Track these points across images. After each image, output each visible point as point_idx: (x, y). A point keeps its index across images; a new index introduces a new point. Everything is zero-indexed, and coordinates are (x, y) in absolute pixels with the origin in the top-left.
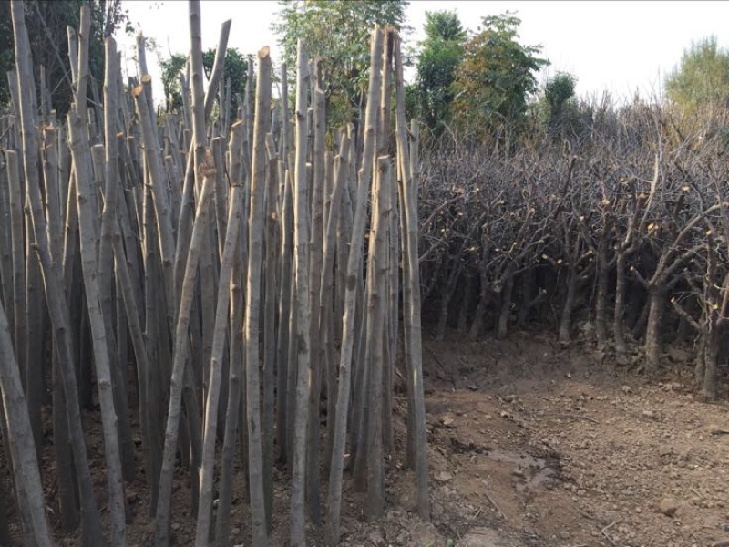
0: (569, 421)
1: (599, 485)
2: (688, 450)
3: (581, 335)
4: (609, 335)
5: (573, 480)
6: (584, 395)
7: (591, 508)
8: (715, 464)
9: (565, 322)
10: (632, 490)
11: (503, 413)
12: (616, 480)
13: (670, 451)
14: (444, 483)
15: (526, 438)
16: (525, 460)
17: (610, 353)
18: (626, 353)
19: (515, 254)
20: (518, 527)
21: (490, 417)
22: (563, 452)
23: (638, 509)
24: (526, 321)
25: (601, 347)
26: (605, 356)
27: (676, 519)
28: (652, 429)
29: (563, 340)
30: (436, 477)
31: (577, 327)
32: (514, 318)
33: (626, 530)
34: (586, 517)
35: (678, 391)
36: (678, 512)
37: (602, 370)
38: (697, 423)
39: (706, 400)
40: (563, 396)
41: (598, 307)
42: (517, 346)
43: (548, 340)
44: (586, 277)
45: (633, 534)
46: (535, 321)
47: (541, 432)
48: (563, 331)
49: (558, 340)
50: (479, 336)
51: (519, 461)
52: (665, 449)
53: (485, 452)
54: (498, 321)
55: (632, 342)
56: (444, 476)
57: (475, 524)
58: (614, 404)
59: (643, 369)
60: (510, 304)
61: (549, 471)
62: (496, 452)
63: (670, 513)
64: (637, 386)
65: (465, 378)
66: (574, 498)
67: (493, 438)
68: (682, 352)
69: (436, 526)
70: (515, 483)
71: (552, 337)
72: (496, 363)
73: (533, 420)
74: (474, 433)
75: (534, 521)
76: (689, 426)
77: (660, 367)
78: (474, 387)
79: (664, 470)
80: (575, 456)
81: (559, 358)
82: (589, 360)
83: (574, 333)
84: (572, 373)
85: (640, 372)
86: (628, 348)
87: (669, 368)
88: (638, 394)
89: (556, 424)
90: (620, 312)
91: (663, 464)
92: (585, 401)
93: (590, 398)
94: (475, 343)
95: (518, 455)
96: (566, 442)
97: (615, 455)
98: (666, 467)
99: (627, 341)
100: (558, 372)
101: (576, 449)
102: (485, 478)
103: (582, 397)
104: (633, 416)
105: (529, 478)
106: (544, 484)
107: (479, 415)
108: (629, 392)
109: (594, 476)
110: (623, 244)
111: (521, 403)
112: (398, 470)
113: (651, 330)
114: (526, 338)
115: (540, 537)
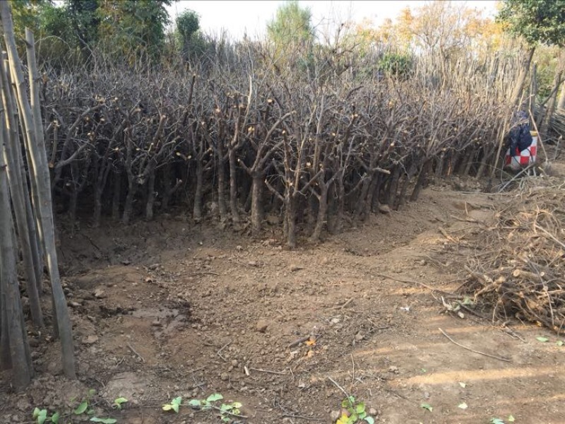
0: (198, 277)
1: (218, 320)
2: (276, 284)
3: (209, 212)
4: (228, 210)
5: (199, 321)
6: (210, 256)
7: (210, 338)
8: (293, 291)
9: (197, 203)
10: (240, 319)
11: (147, 280)
12: (229, 314)
13: (264, 287)
14: (91, 345)
15: (165, 295)
16: (163, 312)
17: (229, 223)
18: (239, 222)
19: (154, 152)
20: (154, 365)
21: (136, 284)
22: (193, 301)
23: (243, 332)
24: (168, 205)
25: (223, 219)
26: (226, 226)
27: (267, 334)
28: (255, 273)
29: (196, 217)
30: (84, 341)
31: (206, 206)
32: (159, 203)
33: (234, 348)
34: (207, 346)
35: (273, 244)
36: (268, 329)
37: (224, 236)
38: (284, 265)
39: (290, 249)
40: (195, 259)
41: (219, 191)
42: (162, 225)
43: (185, 218)
44: (209, 168)
45: (238, 351)
46: (175, 204)
47: (177, 289)
48: (196, 211)
49: (192, 217)
50: (130, 220)
51: (158, 314)
52: (262, 286)
53: (130, 312)
54: (145, 207)
55: (243, 213)
56: (91, 339)
57: (118, 371)
58: (230, 260)
59: (251, 232)
60: (154, 193)
61: (181, 317)
62: (140, 310)
63: (263, 330)
64: (247, 244)
65: (119, 256)
66: (199, 334)
67: (139, 300)
68: (276, 217)
69: (82, 381)
70: (154, 331)
71: (188, 216)
72: (145, 240)
73: (172, 280)
74: (122, 299)
75: (167, 358)
76: (278, 268)
77: (262, 229)
78: (127, 262)
79: (261, 301)
80: (201, 302)
81: (193, 231)
82: (215, 230)
83: (204, 212)
84: (203, 241)
85: (249, 235)
86: (241, 218)
87: (267, 229)
88: (247, 250)
89: (188, 281)
90: (234, 192)
91: (261, 297)
92: (211, 261)
93: (214, 257)
94: (127, 227)
95: (158, 310)
96: (196, 293)
97: (229, 296)
98: (262, 299)
99: (240, 213)
100: (193, 241)
101: (203, 297)
102: (129, 333)
103: (208, 258)
104: (242, 266)
105: (165, 326)
106: (176, 328)
107: (128, 283)
108: (241, 249)
109: (214, 314)
110: (232, 142)
111: (163, 269)
112: (48, 342)
113: (254, 204)
114: (169, 219)
115: (171, 369)
